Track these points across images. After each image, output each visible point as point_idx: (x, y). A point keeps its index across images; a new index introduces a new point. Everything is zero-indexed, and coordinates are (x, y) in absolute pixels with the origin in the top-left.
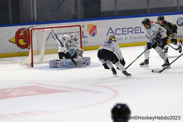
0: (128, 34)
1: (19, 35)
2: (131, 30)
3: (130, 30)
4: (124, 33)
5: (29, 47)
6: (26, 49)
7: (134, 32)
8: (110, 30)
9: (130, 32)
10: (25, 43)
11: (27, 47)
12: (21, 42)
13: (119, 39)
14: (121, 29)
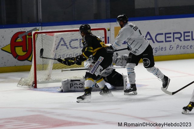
0: (174, 41)
1: (17, 41)
2: (179, 35)
3: (176, 36)
4: (167, 39)
5: (30, 59)
6: (26, 61)
7: (182, 39)
8: (148, 35)
9: (176, 38)
10: (25, 53)
11: (27, 59)
12: (19, 51)
13: (160, 49)
14: (164, 34)
